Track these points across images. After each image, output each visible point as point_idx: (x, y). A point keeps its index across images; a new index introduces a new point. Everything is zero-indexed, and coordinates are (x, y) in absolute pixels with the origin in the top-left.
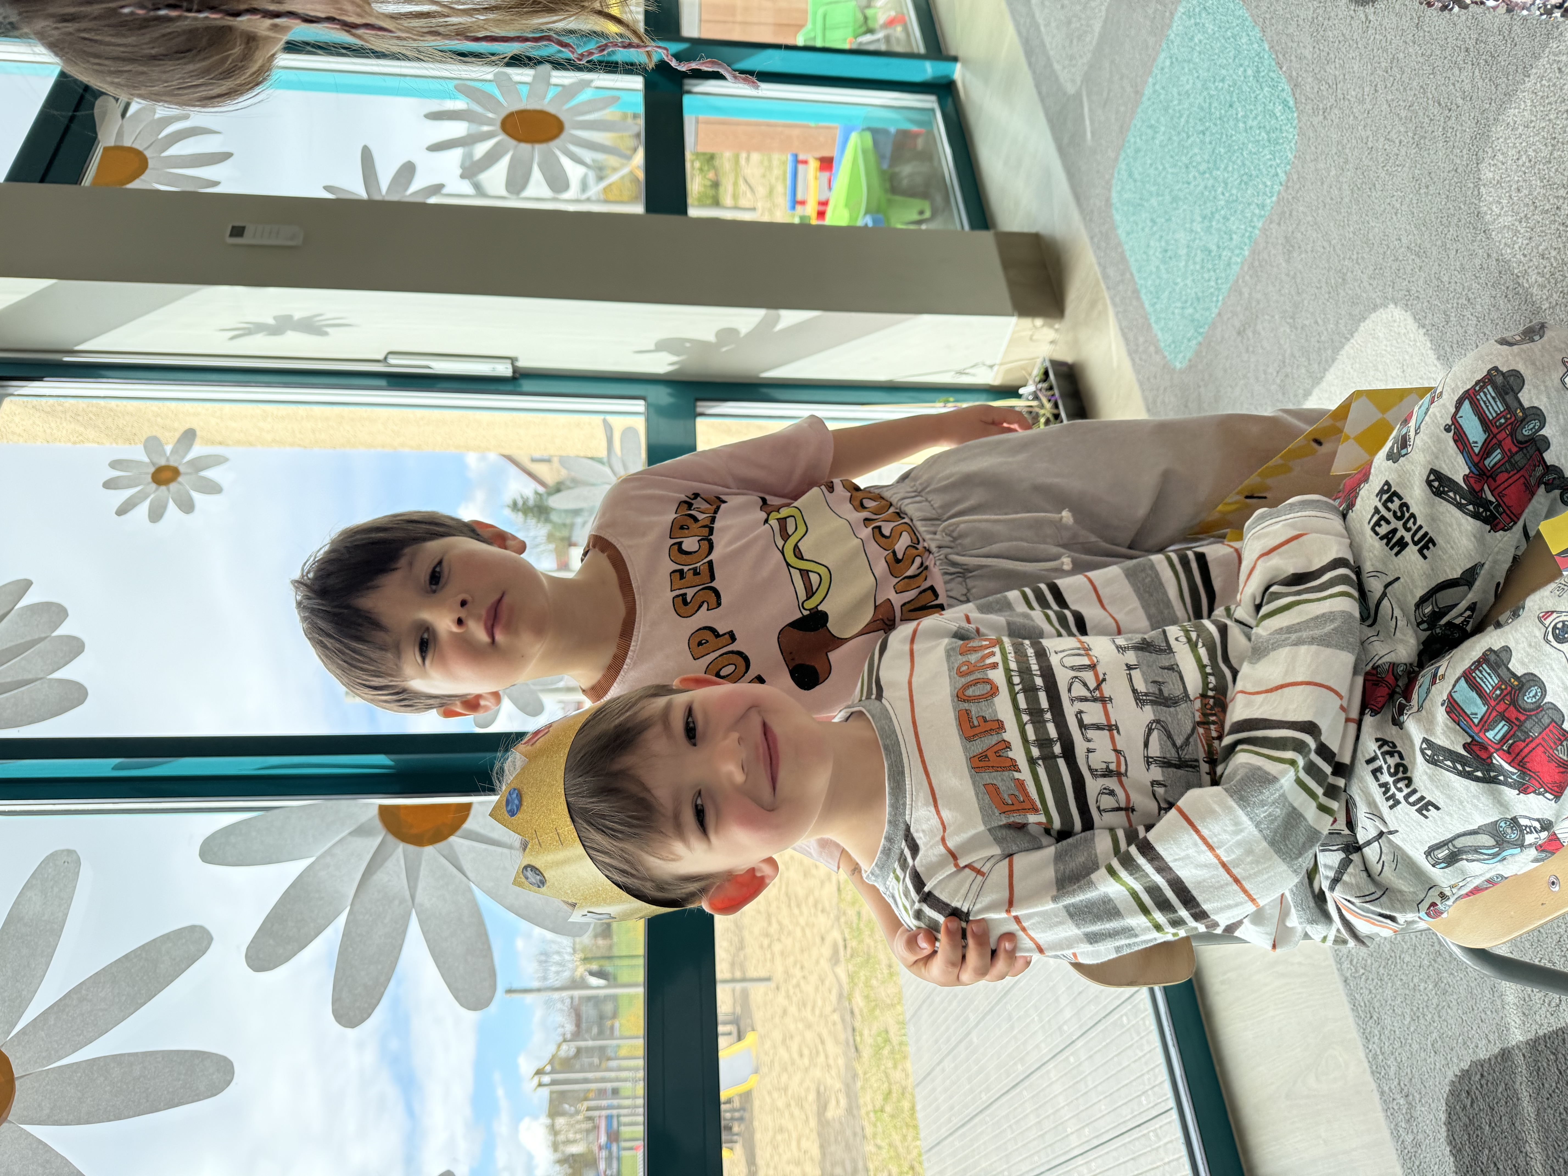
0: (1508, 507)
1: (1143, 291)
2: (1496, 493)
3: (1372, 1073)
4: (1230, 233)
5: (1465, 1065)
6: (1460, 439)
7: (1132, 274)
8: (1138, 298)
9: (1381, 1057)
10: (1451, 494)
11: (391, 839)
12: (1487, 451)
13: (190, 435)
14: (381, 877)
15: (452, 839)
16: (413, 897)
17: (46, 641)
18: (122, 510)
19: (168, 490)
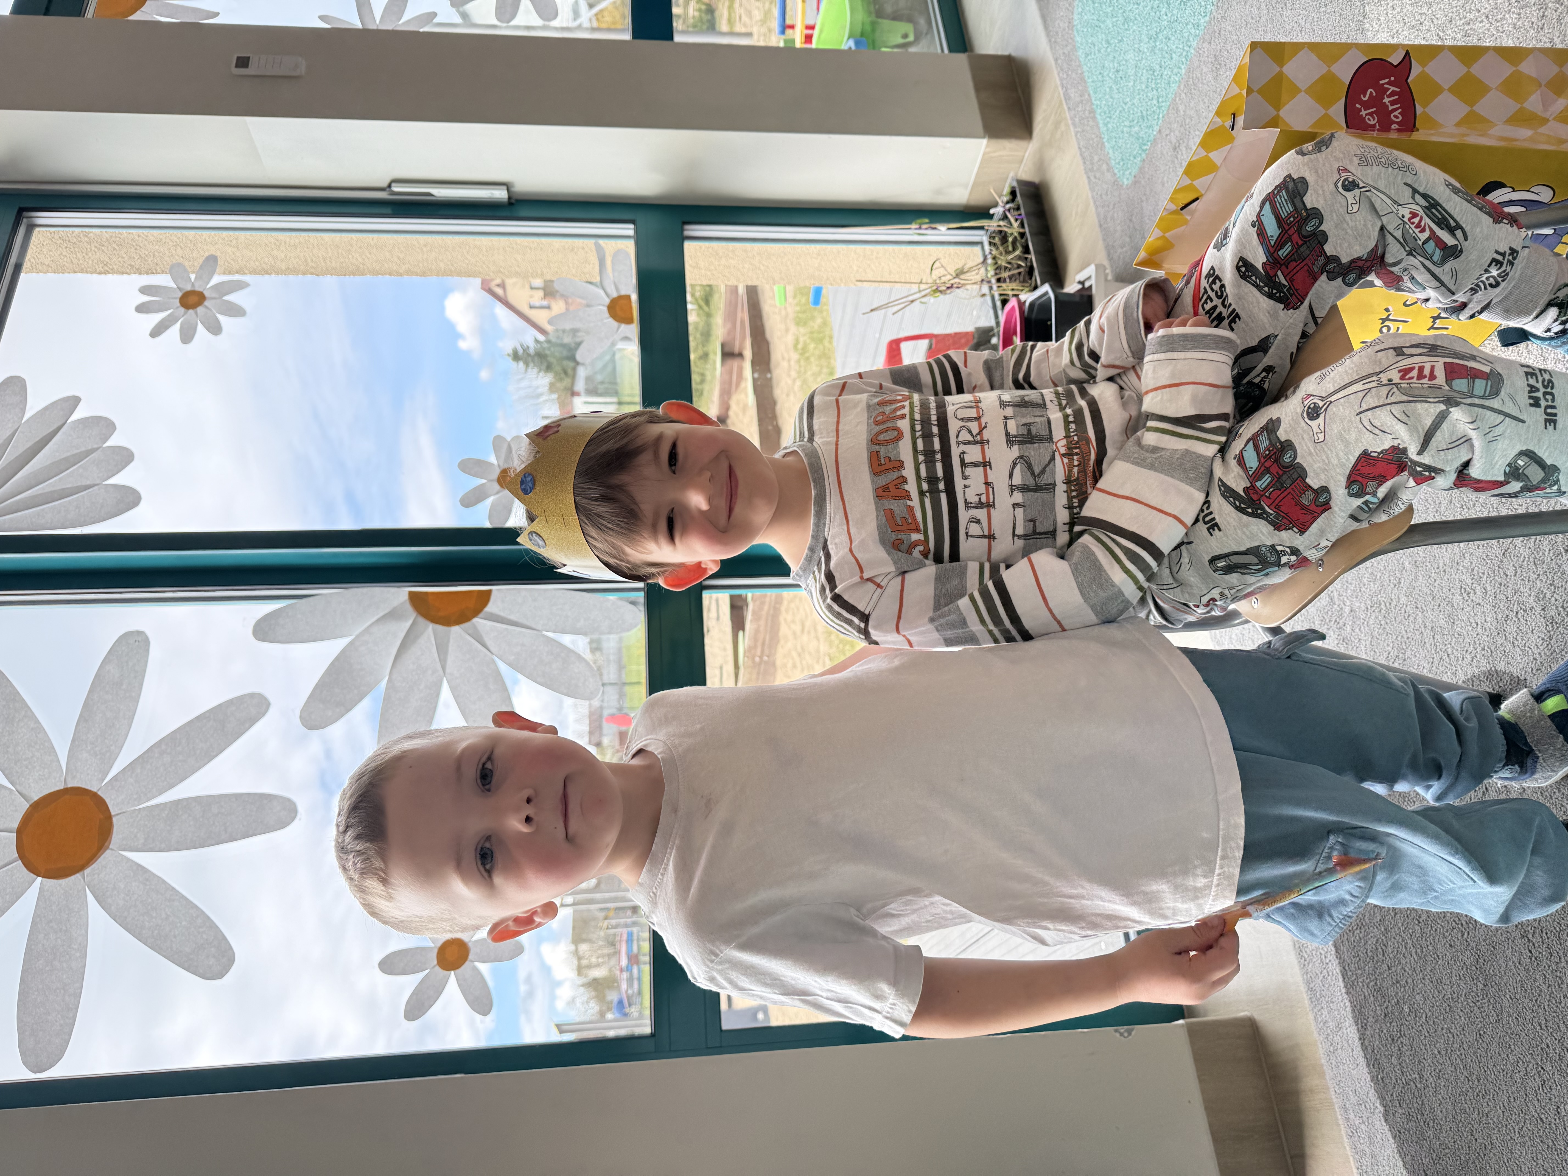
0: (1296, 290)
1: (1099, 111)
2: (1288, 278)
4: (1170, 52)
6: (1261, 234)
7: (1089, 95)
8: (1094, 118)
10: (1253, 278)
11: (422, 621)
12: (1280, 243)
13: (211, 261)
14: (414, 651)
15: (476, 620)
16: (444, 668)
17: (99, 451)
18: (156, 333)
19: (196, 313)
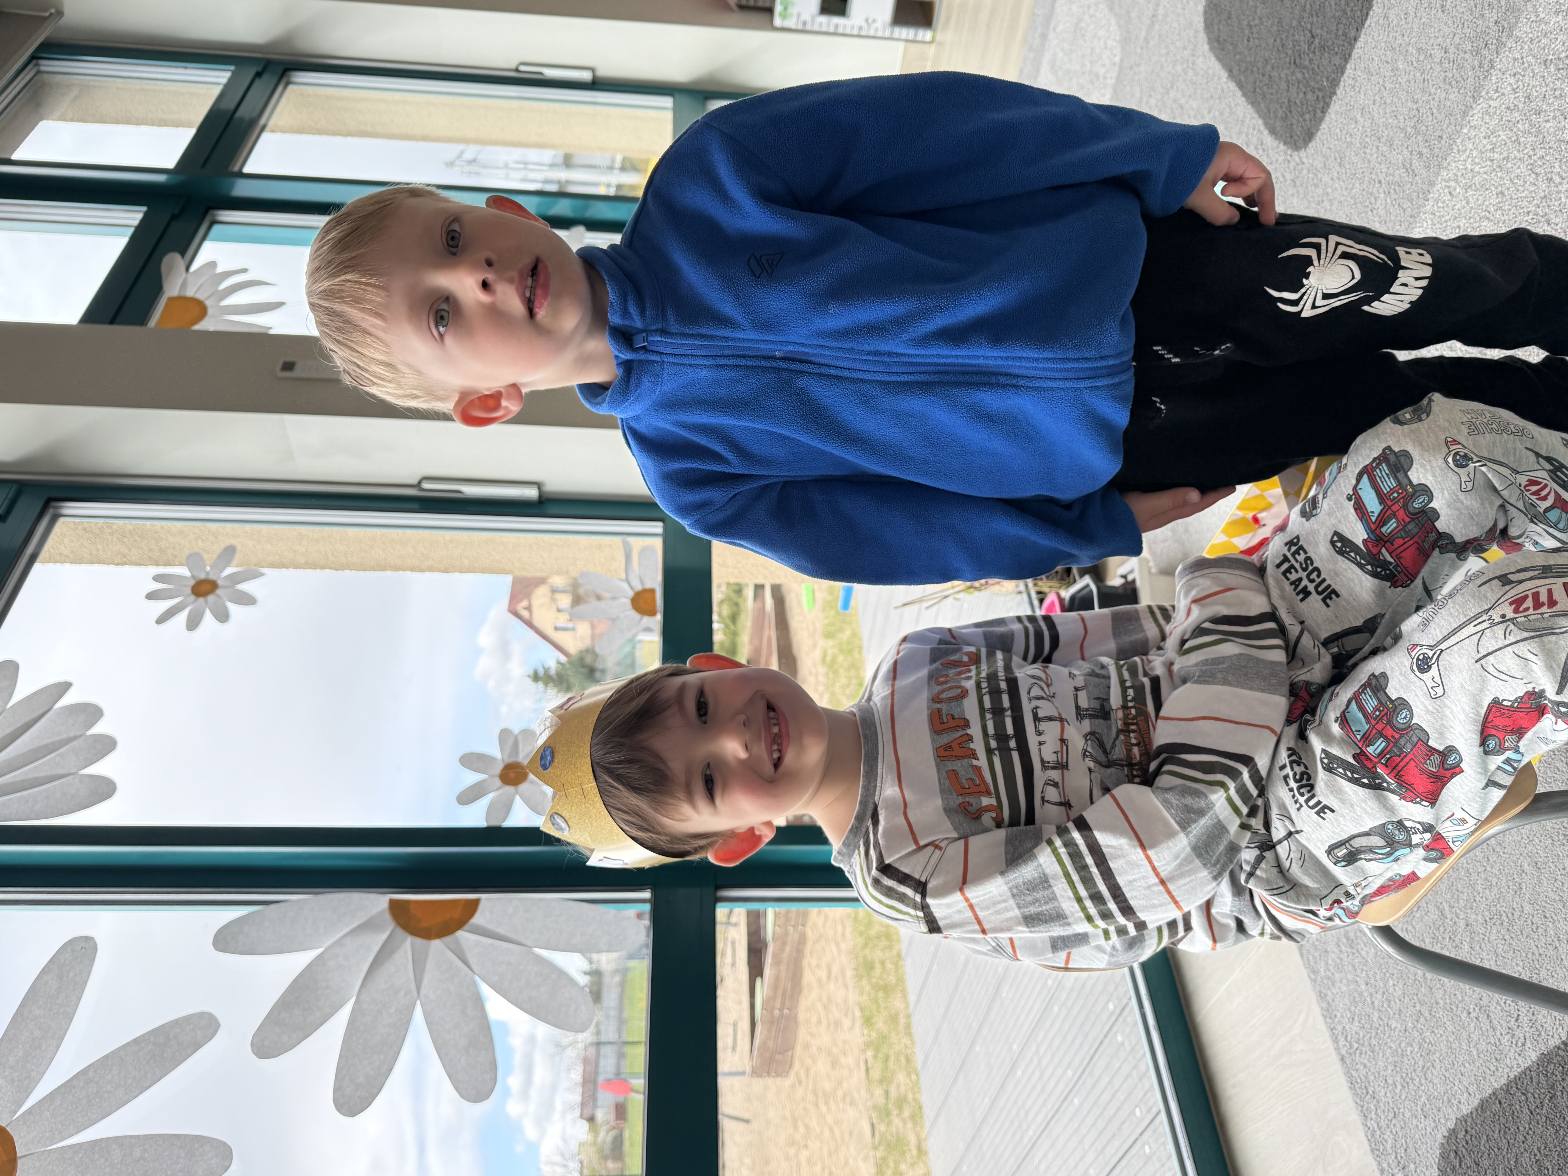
0: (1405, 568)
2: (1394, 555)
3: (1372, 1151)
5: (1451, 1125)
6: (1360, 508)
9: (1378, 1133)
10: (1352, 554)
11: (400, 932)
12: (1383, 520)
13: (229, 552)
14: (389, 968)
15: (461, 934)
16: (418, 988)
17: (81, 740)
18: (162, 619)
19: (206, 602)
